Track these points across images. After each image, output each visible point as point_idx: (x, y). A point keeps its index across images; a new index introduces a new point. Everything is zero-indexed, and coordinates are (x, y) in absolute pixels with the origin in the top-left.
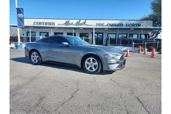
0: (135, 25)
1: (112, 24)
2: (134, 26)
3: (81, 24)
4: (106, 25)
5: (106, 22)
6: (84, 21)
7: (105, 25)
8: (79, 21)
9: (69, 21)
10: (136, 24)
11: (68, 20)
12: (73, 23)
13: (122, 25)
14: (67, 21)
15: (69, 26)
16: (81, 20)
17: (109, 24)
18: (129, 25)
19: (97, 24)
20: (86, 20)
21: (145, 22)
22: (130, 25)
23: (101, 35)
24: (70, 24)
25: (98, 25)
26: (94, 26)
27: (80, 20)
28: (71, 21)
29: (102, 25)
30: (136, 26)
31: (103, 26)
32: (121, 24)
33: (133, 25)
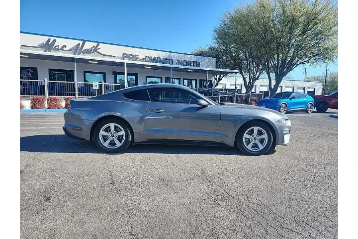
0: (192, 64)
1: (155, 58)
2: (190, 66)
3: (88, 52)
4: (143, 59)
5: (142, 53)
6: (95, 44)
7: (140, 58)
8: (81, 42)
9: (55, 41)
10: (193, 62)
11: (52, 39)
12: (65, 46)
13: (171, 62)
14: (49, 40)
15: (53, 53)
16: (88, 41)
17: (148, 57)
18: (182, 64)
19: (124, 54)
20: (99, 43)
21: (206, 59)
22: (185, 64)
23: (134, 78)
24: (57, 49)
25: (126, 57)
26: (119, 58)
27: (84, 41)
28: (60, 42)
29: (135, 57)
30: (193, 66)
31: (135, 60)
32: (169, 60)
33: (188, 63)
